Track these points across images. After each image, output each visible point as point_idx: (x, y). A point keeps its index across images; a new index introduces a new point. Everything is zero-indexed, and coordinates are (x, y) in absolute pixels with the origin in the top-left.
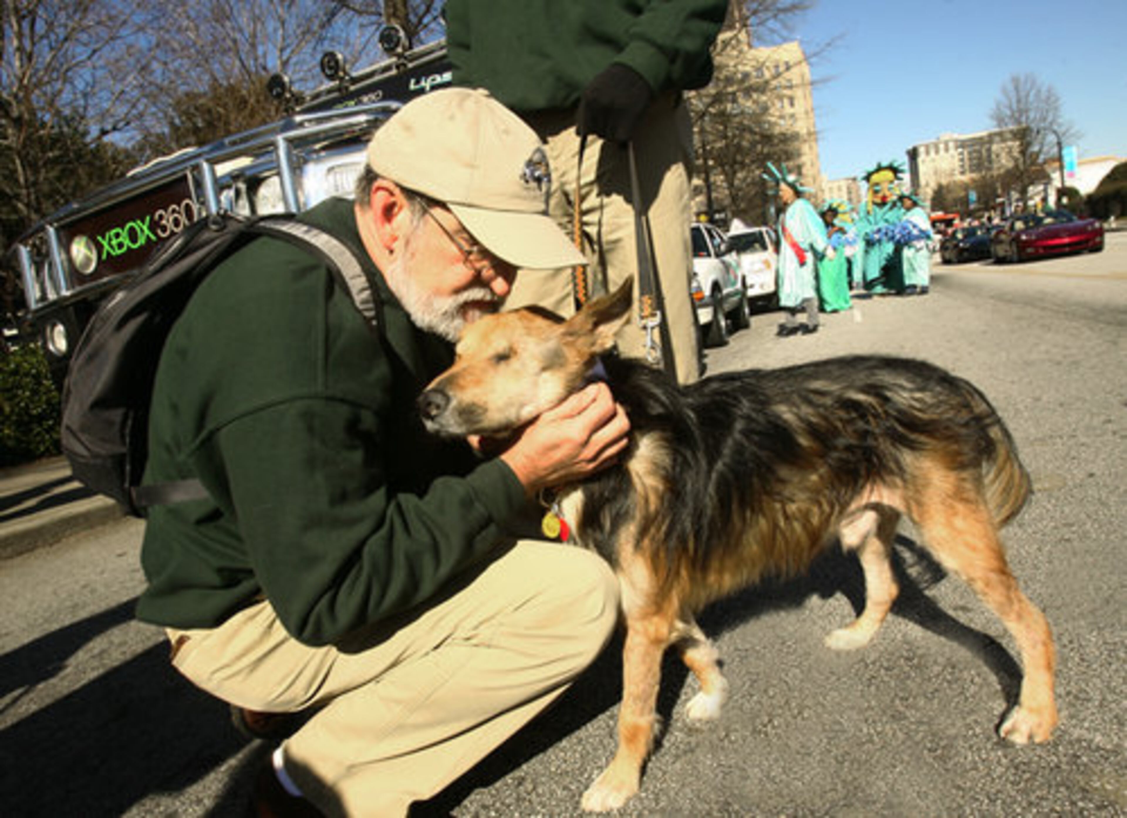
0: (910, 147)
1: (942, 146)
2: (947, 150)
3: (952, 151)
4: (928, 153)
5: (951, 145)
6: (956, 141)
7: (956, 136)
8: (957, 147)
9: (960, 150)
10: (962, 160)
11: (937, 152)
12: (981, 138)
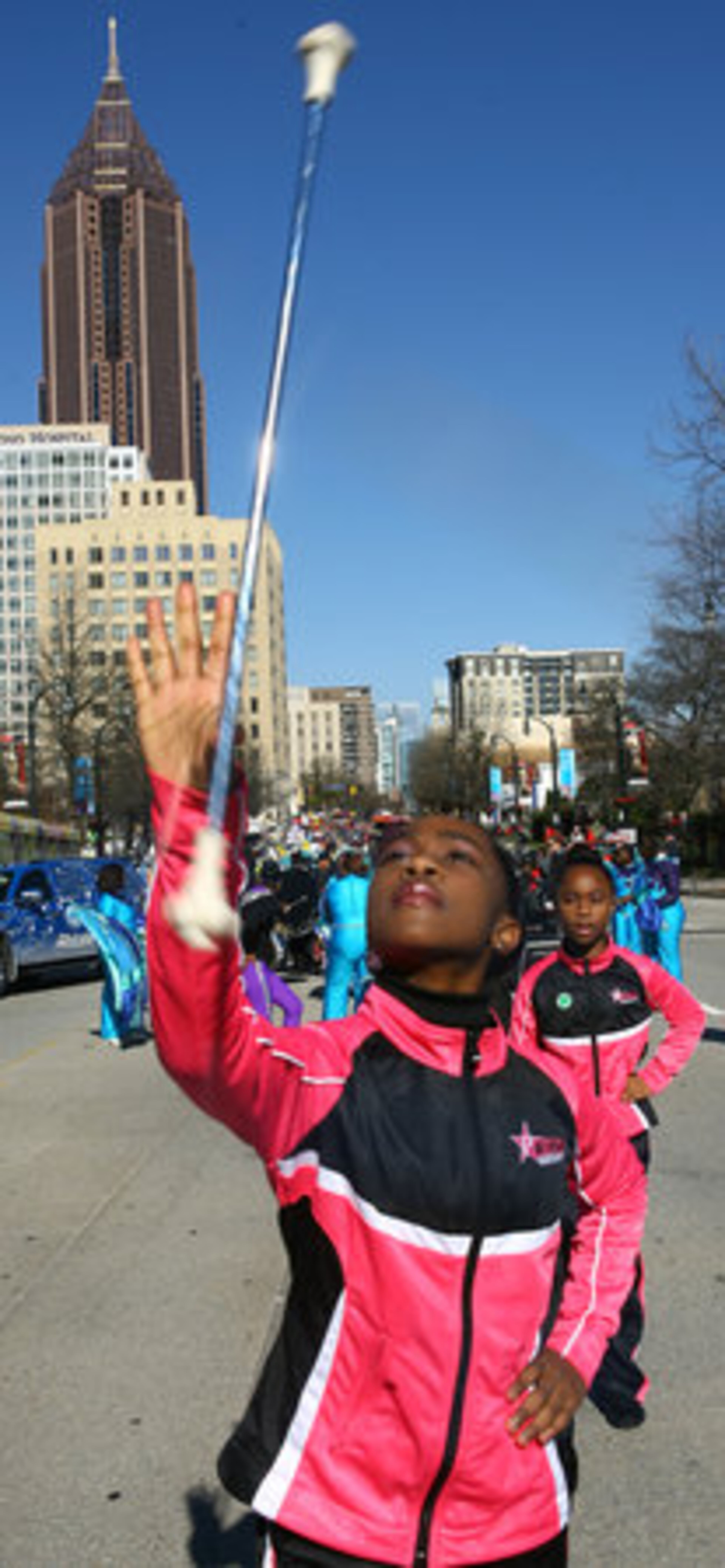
0: (453, 657)
1: (500, 663)
2: (507, 670)
3: (515, 673)
4: (478, 672)
5: (515, 663)
6: (523, 658)
7: (522, 650)
8: (522, 669)
9: (527, 674)
10: (529, 690)
11: (493, 672)
12: (558, 659)
